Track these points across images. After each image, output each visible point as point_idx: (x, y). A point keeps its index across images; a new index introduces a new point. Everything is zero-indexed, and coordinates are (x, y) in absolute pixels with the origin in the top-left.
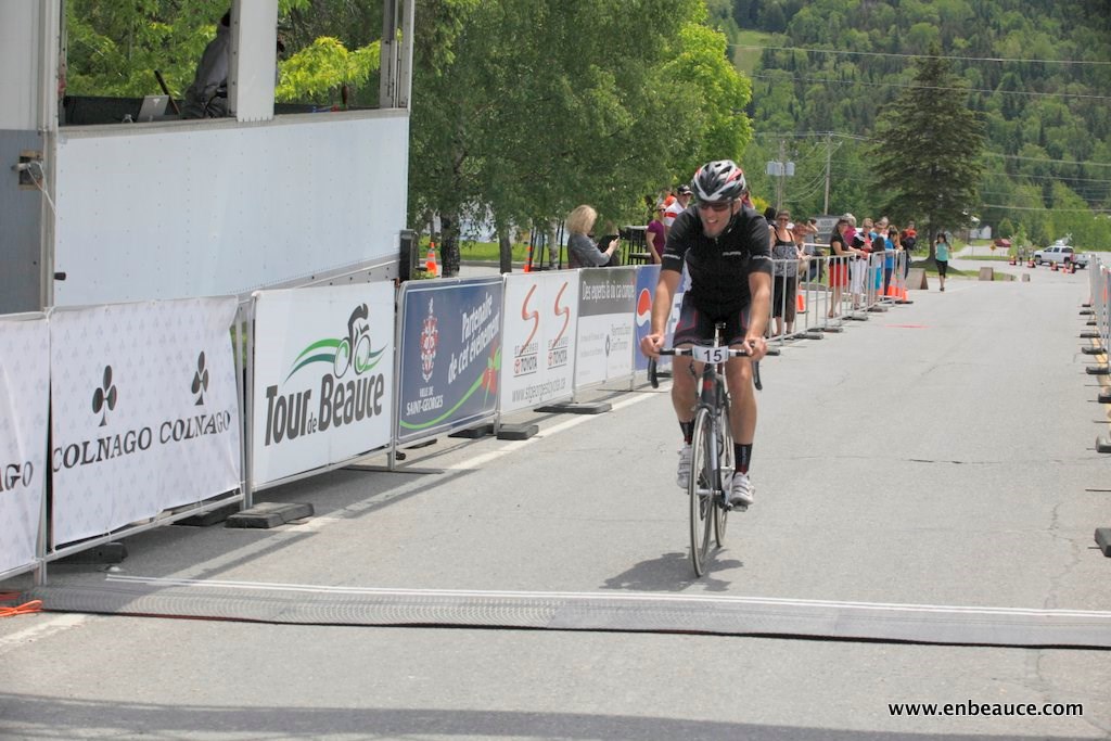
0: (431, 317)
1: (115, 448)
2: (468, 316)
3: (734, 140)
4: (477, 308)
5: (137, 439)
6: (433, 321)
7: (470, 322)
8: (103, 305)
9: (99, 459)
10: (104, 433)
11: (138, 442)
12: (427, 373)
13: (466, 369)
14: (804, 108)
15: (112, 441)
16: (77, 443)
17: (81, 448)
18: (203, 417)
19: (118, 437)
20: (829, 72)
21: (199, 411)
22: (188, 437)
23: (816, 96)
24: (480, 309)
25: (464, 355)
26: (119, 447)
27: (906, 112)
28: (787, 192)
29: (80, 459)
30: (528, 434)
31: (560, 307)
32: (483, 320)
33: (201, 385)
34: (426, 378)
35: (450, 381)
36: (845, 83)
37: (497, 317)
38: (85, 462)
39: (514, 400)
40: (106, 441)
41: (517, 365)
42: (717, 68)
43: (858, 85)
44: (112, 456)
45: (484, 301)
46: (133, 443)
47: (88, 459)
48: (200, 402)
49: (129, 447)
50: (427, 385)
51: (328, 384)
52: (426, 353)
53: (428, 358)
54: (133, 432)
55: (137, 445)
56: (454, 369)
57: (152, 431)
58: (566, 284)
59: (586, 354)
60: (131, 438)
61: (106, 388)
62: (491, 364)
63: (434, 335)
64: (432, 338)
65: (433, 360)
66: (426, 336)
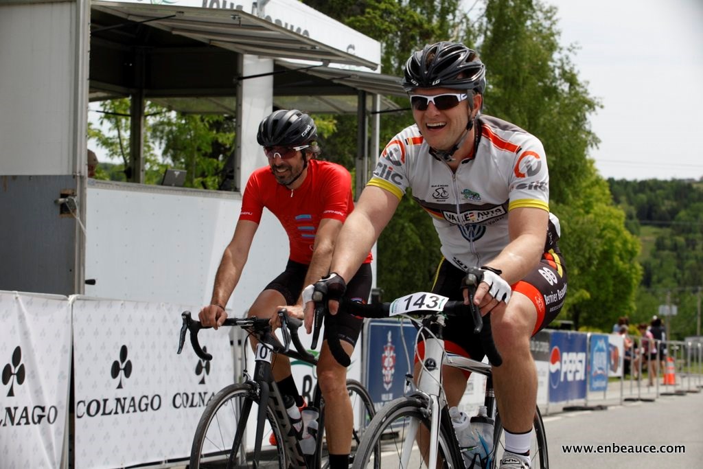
0: (389, 344)
1: (130, 406)
3: (631, 279)
5: (149, 402)
6: (391, 348)
8: (120, 300)
9: (116, 413)
10: (120, 394)
11: (150, 404)
12: (388, 383)
14: (683, 275)
15: (128, 402)
16: (98, 399)
17: (102, 404)
18: (205, 393)
19: (133, 399)
20: (699, 252)
21: (201, 389)
22: (192, 406)
23: (691, 268)
26: (134, 406)
29: (101, 411)
33: (204, 371)
38: (104, 414)
40: (122, 401)
42: (618, 232)
44: (128, 412)
46: (147, 405)
47: (107, 412)
48: (202, 382)
49: (143, 407)
50: (388, 392)
51: (308, 382)
52: (386, 368)
53: (388, 373)
54: (147, 397)
55: (149, 406)
57: (162, 397)
60: (144, 401)
61: (123, 361)
63: (392, 357)
64: (391, 360)
65: (392, 375)
66: (386, 357)
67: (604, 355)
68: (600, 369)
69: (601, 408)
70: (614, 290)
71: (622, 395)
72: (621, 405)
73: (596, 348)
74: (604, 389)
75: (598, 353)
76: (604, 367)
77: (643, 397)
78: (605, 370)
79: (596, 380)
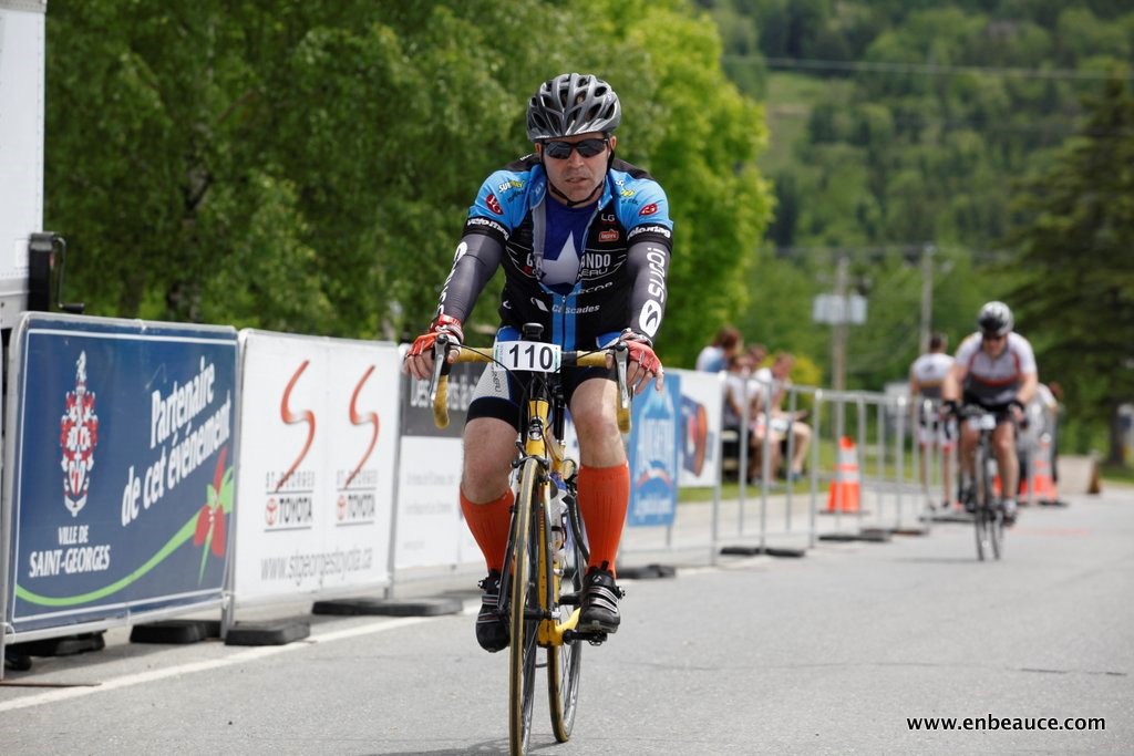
0: (81, 389)
2: (164, 397)
4: (182, 384)
6: (86, 399)
7: (169, 410)
12: (75, 497)
13: (159, 499)
14: (884, 211)
20: (930, 148)
23: (907, 193)
24: (189, 386)
25: (156, 473)
27: (1064, 194)
28: (852, 352)
30: (287, 634)
31: (361, 409)
32: (195, 408)
34: (74, 507)
35: (125, 520)
36: (959, 167)
37: (226, 409)
39: (264, 575)
41: (271, 510)
43: (983, 172)
45: (198, 372)
50: (78, 521)
52: (71, 455)
53: (77, 469)
56: (134, 499)
58: (372, 369)
59: (418, 509)
62: (213, 498)
63: (88, 424)
64: (85, 431)
65: (87, 474)
66: (71, 424)
67: (668, 428)
68: (656, 464)
69: (659, 572)
70: (694, 252)
71: (715, 537)
72: (713, 565)
73: (646, 409)
74: (668, 520)
75: (651, 422)
76: (668, 459)
77: (774, 543)
78: (670, 468)
79: (643, 497)
